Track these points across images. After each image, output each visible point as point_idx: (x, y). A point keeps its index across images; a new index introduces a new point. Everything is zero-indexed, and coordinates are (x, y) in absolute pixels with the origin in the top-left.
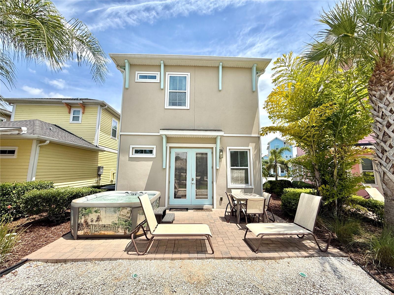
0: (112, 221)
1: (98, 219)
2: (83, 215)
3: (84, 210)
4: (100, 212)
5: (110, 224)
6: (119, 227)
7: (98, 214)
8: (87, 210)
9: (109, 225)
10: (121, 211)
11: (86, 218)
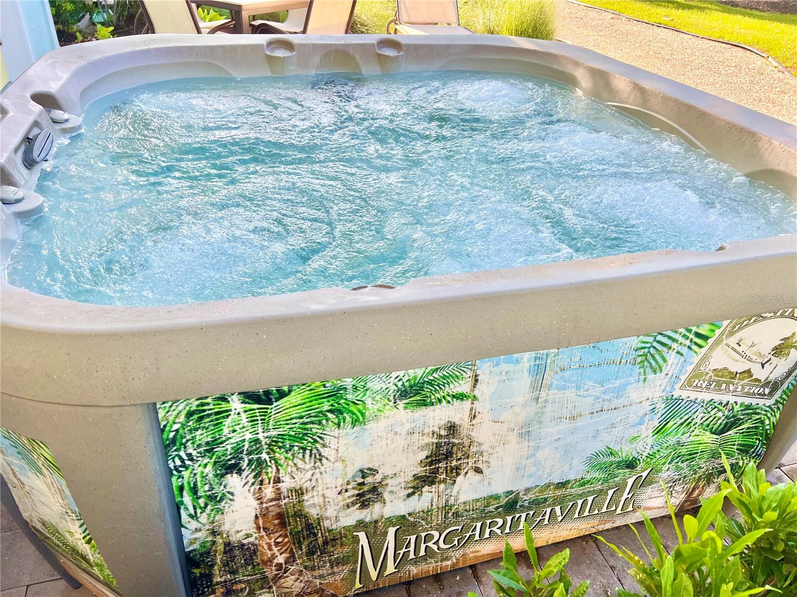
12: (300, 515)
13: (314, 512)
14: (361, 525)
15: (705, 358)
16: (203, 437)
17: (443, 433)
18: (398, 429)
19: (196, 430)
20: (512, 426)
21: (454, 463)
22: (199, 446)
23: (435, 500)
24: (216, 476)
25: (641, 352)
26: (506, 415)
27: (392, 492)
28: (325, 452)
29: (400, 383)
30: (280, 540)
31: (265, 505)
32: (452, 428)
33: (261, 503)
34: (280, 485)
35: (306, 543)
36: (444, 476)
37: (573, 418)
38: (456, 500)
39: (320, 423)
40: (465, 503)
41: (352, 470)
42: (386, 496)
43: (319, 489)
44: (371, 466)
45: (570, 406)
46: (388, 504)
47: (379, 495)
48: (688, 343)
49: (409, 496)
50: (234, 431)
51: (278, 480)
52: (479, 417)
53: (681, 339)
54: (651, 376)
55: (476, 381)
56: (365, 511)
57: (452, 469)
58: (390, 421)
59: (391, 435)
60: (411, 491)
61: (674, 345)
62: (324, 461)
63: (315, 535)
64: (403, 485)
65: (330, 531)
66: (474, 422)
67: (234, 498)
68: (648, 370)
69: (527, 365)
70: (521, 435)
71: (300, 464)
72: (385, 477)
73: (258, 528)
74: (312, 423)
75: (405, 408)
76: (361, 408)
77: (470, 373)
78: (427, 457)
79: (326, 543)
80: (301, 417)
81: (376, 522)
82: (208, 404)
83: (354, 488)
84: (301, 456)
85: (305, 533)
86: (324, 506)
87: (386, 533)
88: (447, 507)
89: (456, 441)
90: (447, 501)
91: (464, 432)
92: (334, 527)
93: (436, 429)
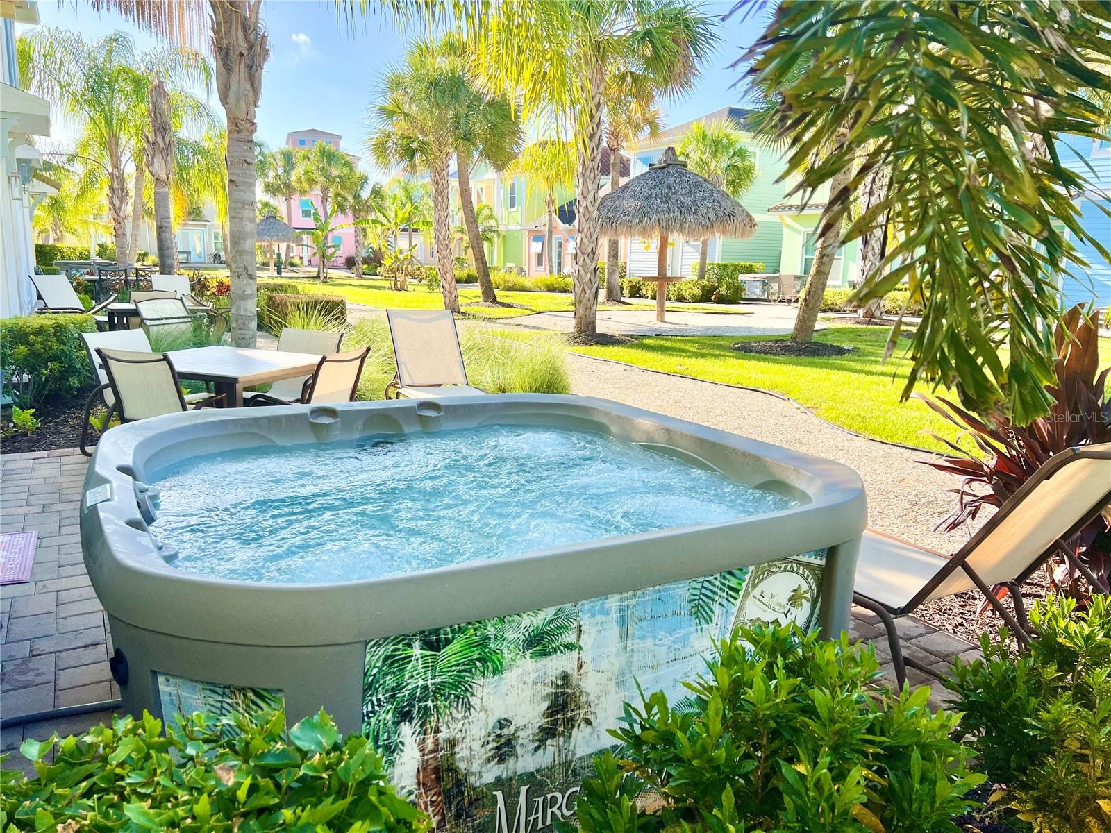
12: (452, 769)
13: (462, 766)
14: (499, 783)
15: (741, 610)
16: (390, 681)
17: (559, 683)
18: (526, 679)
19: (387, 674)
20: (610, 675)
21: (569, 714)
22: (387, 691)
23: (557, 755)
24: (394, 723)
25: (693, 604)
26: (604, 665)
27: (522, 745)
28: (473, 701)
29: (527, 634)
30: (434, 799)
31: (426, 757)
32: (565, 677)
33: (423, 755)
34: (439, 735)
35: (455, 803)
36: (562, 729)
37: (654, 667)
38: (574, 755)
39: (470, 671)
40: (580, 759)
41: (492, 721)
42: (518, 749)
43: (467, 740)
44: (506, 716)
45: (651, 655)
46: (520, 759)
47: (513, 748)
48: (725, 595)
49: (536, 749)
50: (412, 677)
51: (437, 731)
52: (584, 667)
53: (720, 592)
54: (705, 626)
55: (580, 631)
56: (502, 766)
57: (568, 720)
58: (520, 670)
59: (521, 685)
60: (537, 744)
61: (716, 598)
62: (472, 710)
63: (463, 793)
64: (531, 738)
65: (474, 789)
66: (582, 672)
67: (405, 749)
68: (702, 620)
69: (615, 616)
70: (618, 684)
71: (454, 711)
72: (517, 729)
73: (419, 784)
74: (465, 671)
75: (531, 658)
76: (499, 656)
77: (576, 624)
78: (548, 708)
79: (470, 803)
80: (458, 665)
81: (511, 779)
82: (399, 649)
83: (493, 740)
84: (455, 704)
85: (455, 791)
86: (469, 760)
87: (518, 793)
88: (567, 763)
89: (569, 691)
90: (566, 756)
91: (575, 682)
92: (478, 784)
93: (554, 680)
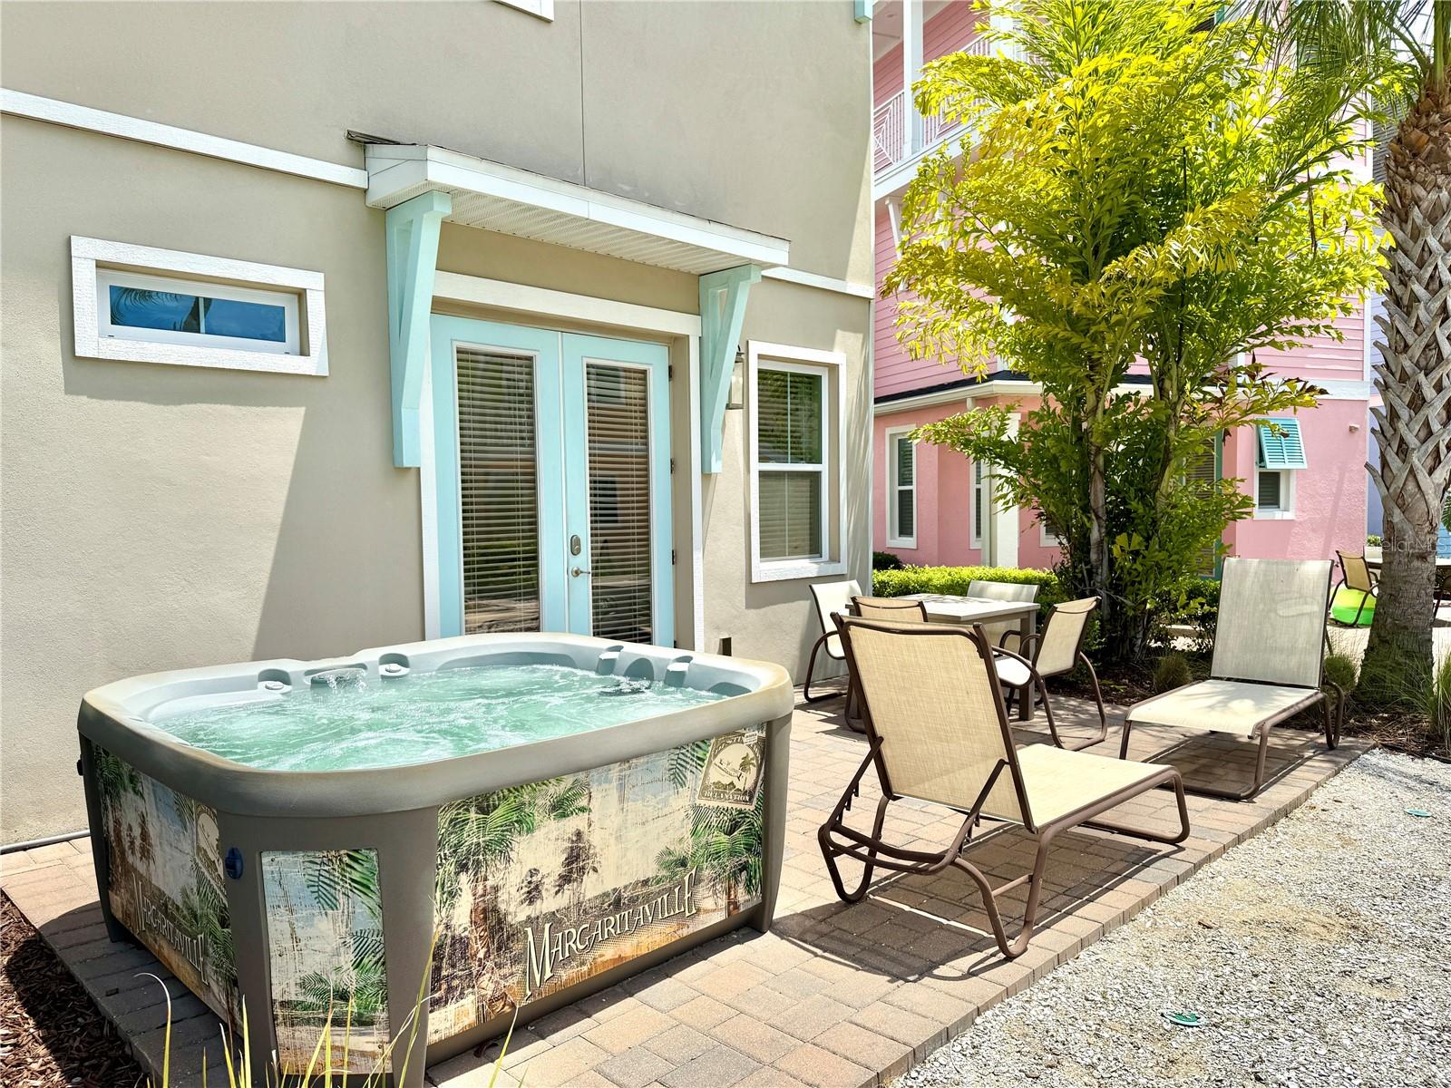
0: (657, 853)
1: (576, 861)
2: (463, 867)
3: (473, 815)
4: (583, 802)
5: (651, 870)
6: (696, 881)
7: (575, 823)
8: (500, 811)
9: (645, 883)
10: (710, 762)
11: (489, 883)
